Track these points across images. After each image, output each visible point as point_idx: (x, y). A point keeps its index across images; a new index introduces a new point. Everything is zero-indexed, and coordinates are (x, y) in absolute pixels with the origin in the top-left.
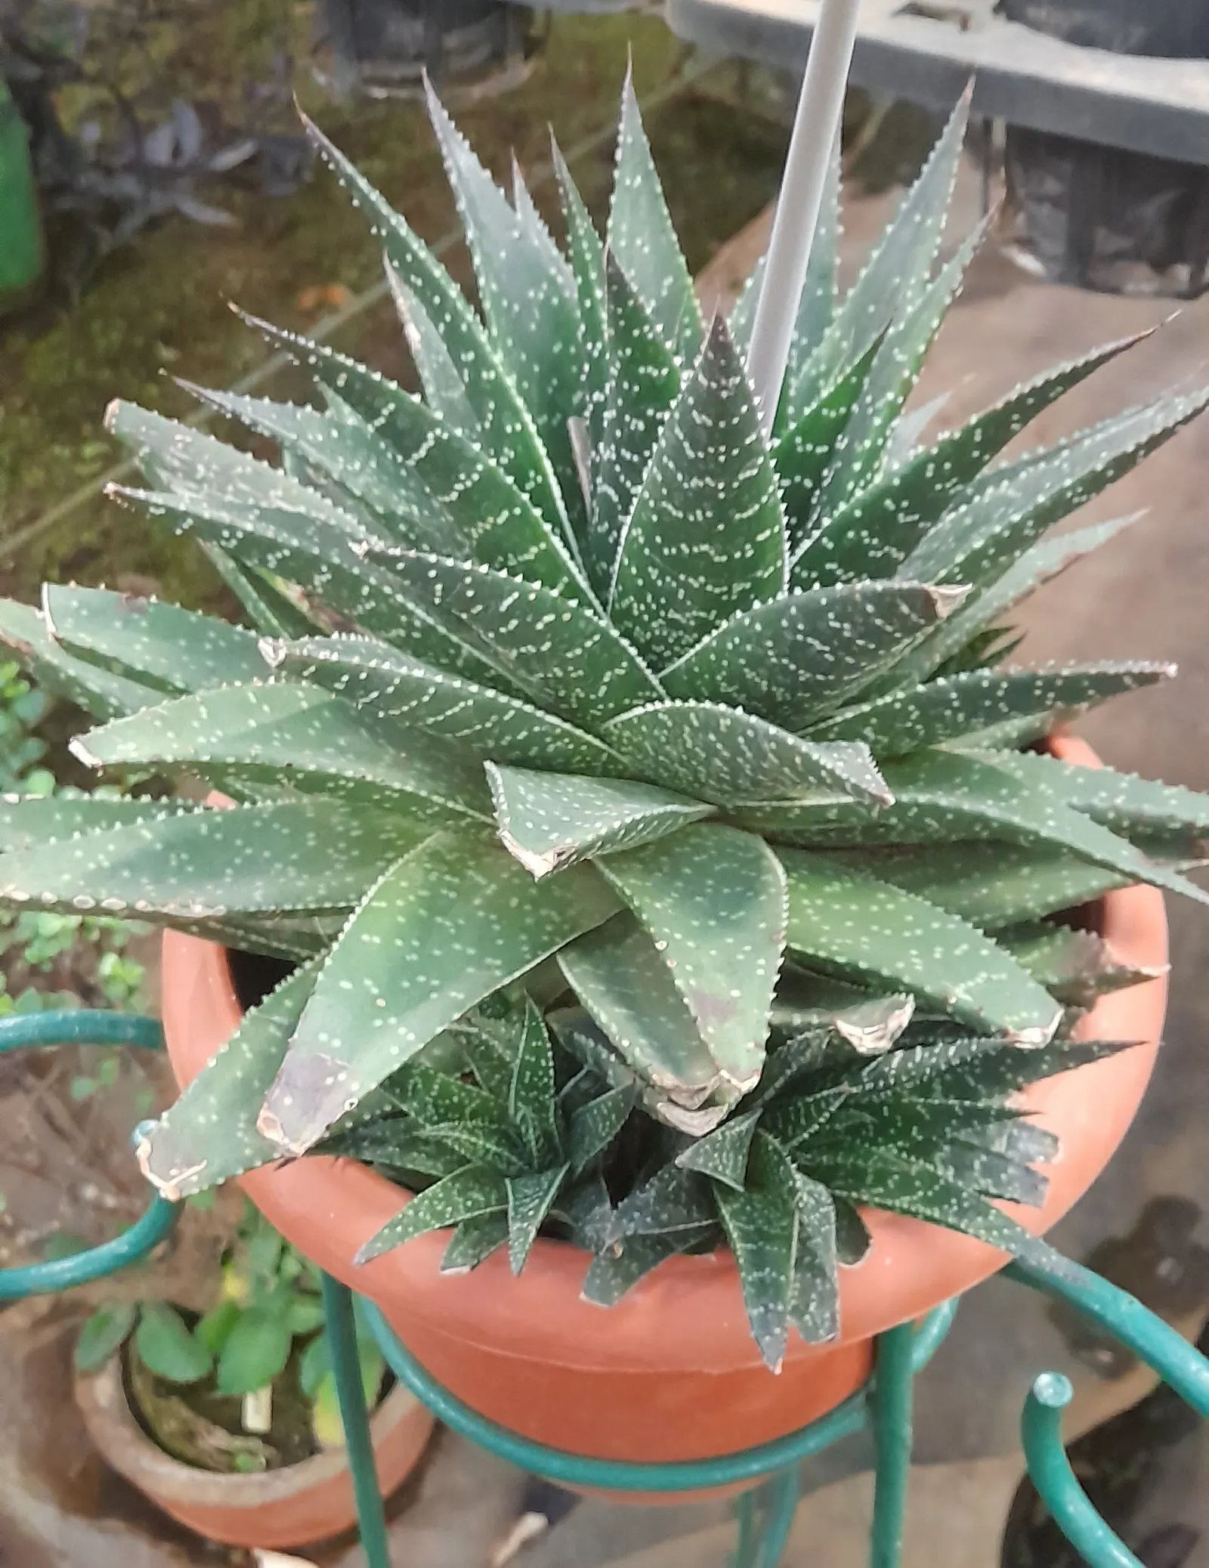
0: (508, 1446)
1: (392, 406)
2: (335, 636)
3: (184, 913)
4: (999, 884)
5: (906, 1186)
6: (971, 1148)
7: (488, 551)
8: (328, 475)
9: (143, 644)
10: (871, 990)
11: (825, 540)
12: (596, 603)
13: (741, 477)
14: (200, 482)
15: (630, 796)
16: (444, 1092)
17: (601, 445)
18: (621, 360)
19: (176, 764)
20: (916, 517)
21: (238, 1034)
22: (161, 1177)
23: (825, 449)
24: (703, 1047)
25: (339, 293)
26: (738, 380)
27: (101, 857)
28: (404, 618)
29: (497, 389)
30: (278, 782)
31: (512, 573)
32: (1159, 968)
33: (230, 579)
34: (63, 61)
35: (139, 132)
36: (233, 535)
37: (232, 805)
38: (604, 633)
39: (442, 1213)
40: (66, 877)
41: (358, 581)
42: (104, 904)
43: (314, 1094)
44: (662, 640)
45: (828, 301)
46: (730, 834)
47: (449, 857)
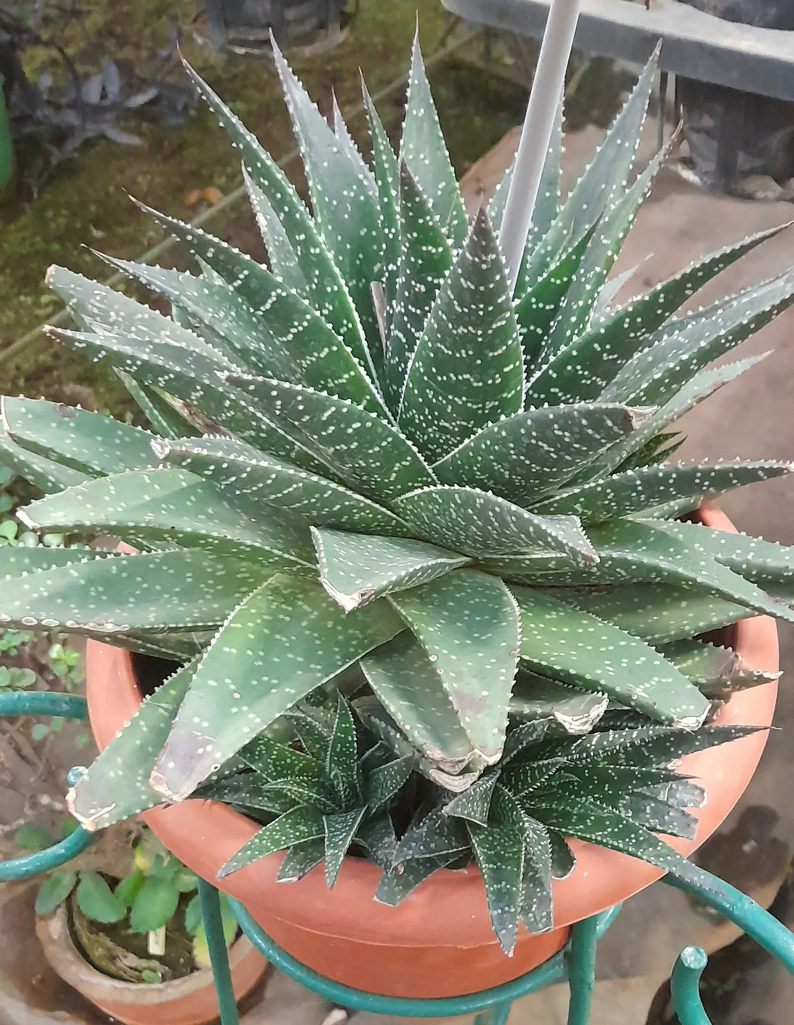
0: (323, 986)
1: (246, 272)
2: (206, 436)
3: (100, 629)
4: (665, 613)
5: (599, 824)
6: (645, 797)
7: (314, 377)
8: (201, 321)
9: (72, 439)
10: (577, 688)
11: (551, 372)
12: (389, 414)
13: (494, 326)
14: (112, 324)
15: (412, 550)
16: (281, 756)
17: (394, 302)
18: (409, 241)
19: (93, 527)
20: (616, 356)
21: (137, 714)
22: (83, 816)
23: (552, 307)
24: (462, 731)
25: (213, 193)
26: (494, 256)
27: (42, 589)
28: (254, 423)
29: (321, 260)
30: (165, 539)
31: (331, 393)
32: (774, 674)
33: (133, 393)
34: (27, 31)
35: (78, 80)
36: (134, 364)
37: (134, 553)
38: (395, 436)
39: (279, 840)
40: (18, 603)
41: (223, 397)
42: (43, 623)
43: (190, 760)
44: (434, 441)
45: (554, 200)
46: (481, 578)
47: (285, 592)
